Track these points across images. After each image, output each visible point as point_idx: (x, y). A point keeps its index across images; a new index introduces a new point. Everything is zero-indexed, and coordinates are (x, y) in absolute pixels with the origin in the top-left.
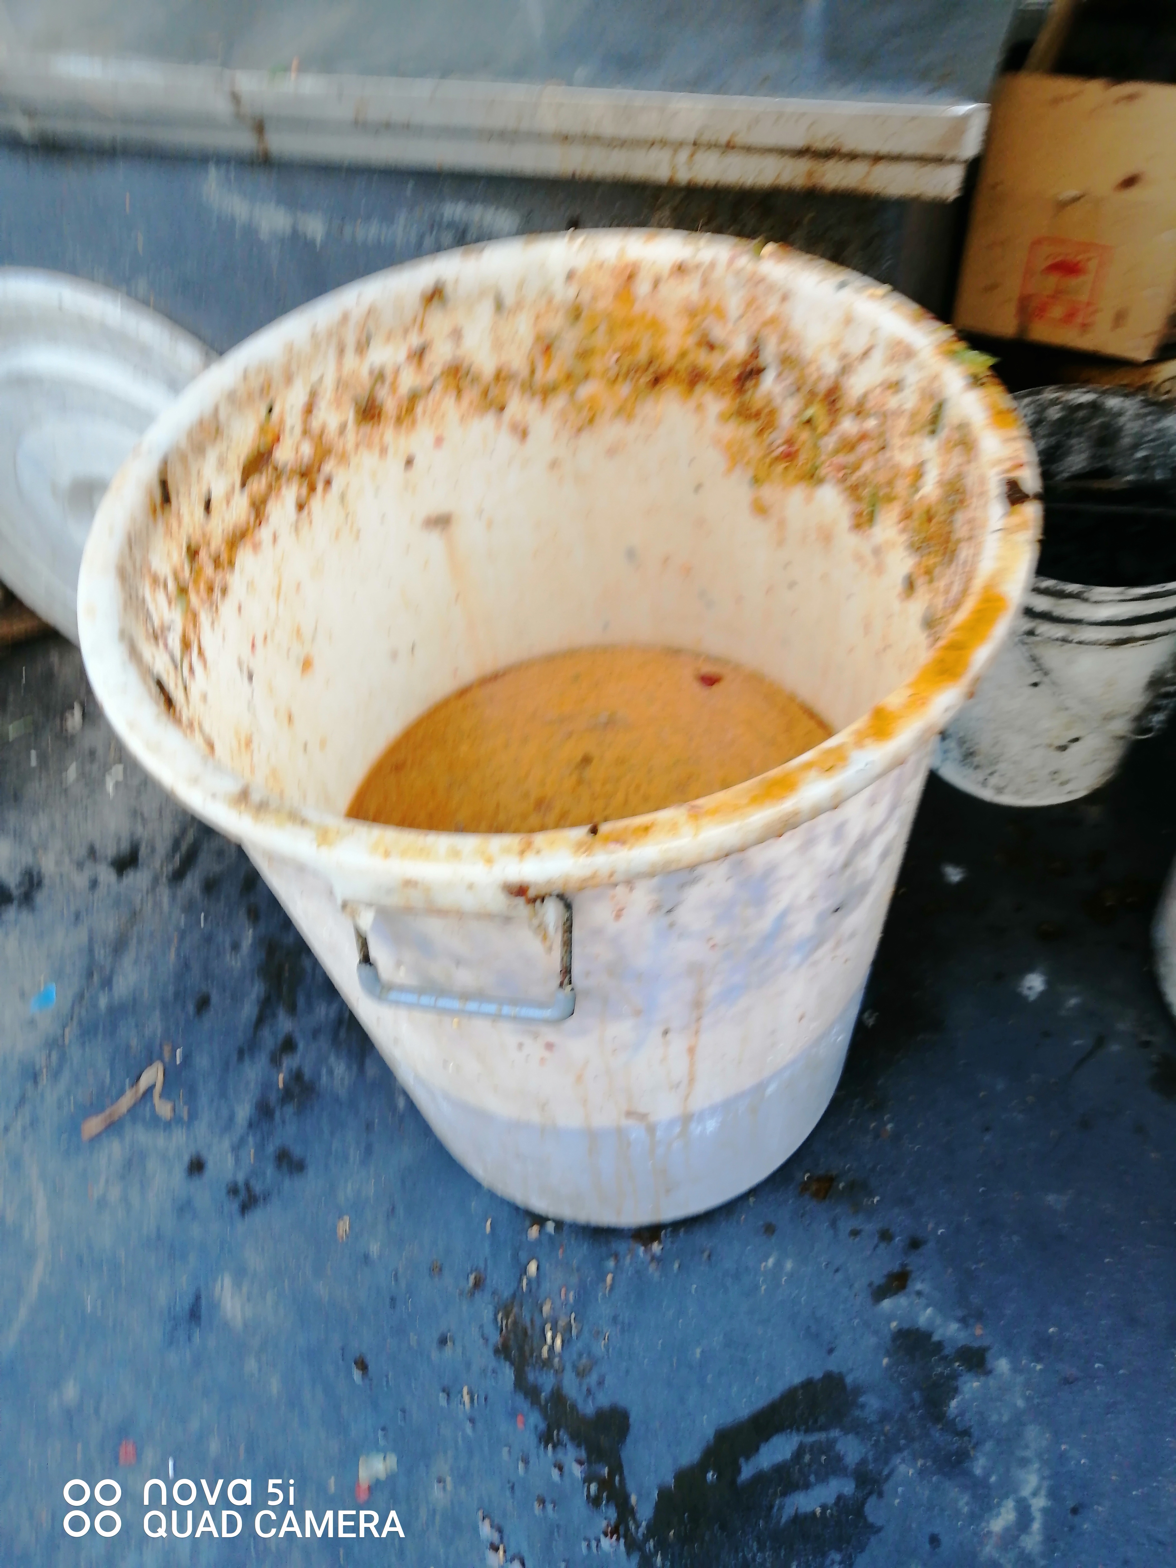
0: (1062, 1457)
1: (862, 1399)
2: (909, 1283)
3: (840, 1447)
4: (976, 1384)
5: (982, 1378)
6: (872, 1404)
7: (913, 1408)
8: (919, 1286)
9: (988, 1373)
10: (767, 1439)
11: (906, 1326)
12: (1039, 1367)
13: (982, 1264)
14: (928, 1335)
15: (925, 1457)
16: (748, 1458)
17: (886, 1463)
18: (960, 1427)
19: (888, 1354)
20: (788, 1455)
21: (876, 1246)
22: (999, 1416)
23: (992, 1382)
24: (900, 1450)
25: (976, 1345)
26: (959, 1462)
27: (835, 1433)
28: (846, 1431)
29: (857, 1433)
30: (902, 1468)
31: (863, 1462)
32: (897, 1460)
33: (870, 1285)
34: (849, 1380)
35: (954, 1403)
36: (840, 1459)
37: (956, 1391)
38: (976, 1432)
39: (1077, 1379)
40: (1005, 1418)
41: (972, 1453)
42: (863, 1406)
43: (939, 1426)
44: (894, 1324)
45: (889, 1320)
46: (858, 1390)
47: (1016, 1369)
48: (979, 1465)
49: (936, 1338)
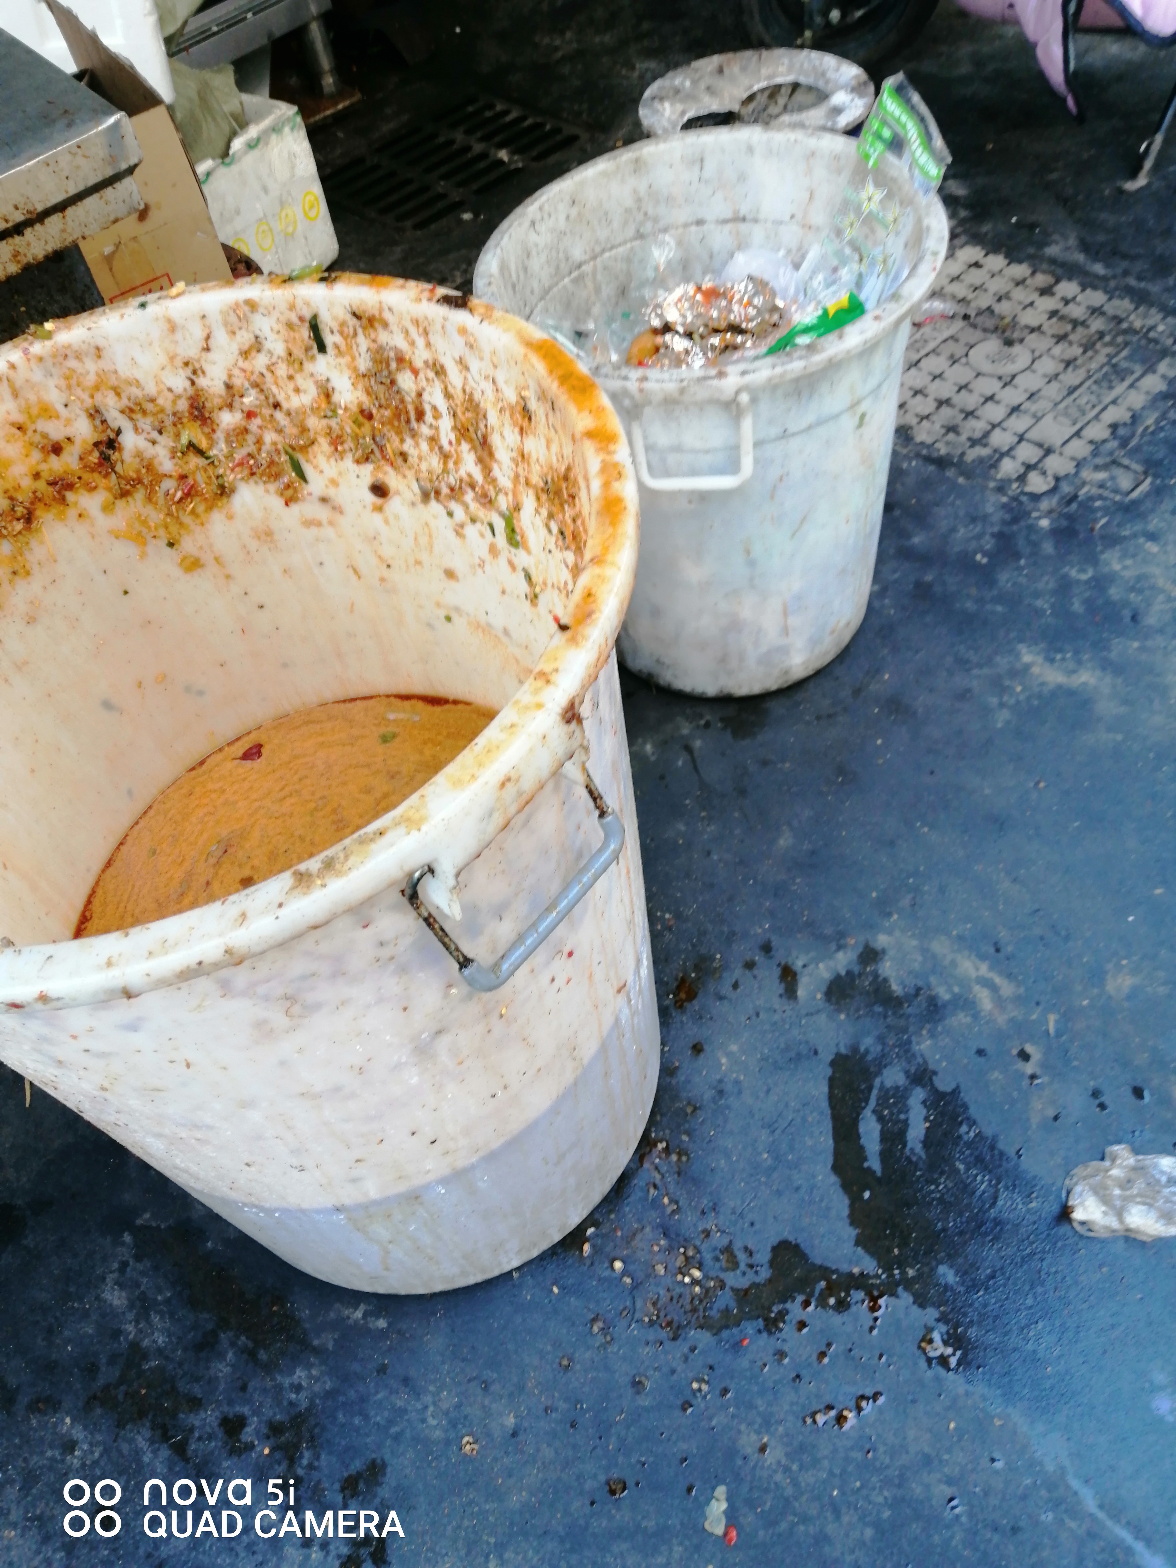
0: (960, 938)
1: (862, 1049)
2: (794, 968)
3: (888, 1084)
4: (888, 964)
5: (886, 957)
6: (867, 1042)
7: (885, 1017)
8: (800, 963)
9: (884, 951)
10: (859, 1137)
11: (824, 988)
12: (895, 917)
13: (806, 913)
14: (838, 977)
15: (922, 1028)
16: (865, 1159)
17: (914, 1055)
18: (912, 992)
19: (839, 1011)
20: (878, 1127)
21: (755, 977)
22: (917, 961)
23: (891, 953)
24: (909, 1042)
25: (860, 949)
26: (936, 1005)
27: (877, 1082)
28: (879, 1073)
29: (885, 1066)
30: (922, 1047)
31: (907, 1072)
32: (916, 1048)
33: (781, 996)
34: (843, 1051)
35: (894, 987)
36: (897, 1088)
37: (885, 980)
38: (920, 983)
39: (914, 898)
40: (920, 959)
41: (933, 993)
42: (867, 1051)
43: (906, 1005)
44: (819, 996)
45: (814, 998)
46: (855, 1049)
47: (890, 933)
48: (943, 994)
49: (843, 973)
